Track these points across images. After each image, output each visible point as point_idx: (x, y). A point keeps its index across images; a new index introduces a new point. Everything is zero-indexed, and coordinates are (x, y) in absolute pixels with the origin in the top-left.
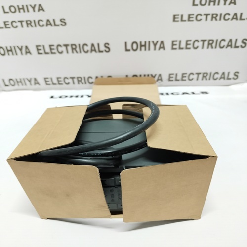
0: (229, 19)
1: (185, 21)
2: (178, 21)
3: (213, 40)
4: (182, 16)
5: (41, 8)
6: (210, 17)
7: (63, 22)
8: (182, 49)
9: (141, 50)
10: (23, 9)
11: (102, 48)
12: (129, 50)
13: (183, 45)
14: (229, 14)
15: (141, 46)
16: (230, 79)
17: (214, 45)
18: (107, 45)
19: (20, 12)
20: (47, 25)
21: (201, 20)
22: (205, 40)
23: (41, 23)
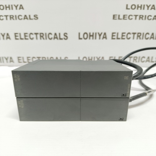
0: (151, 19)
1: (121, 19)
2: (116, 19)
3: (140, 33)
4: (119, 16)
5: (21, 7)
6: (138, 17)
7: (36, 17)
8: (119, 39)
9: (90, 39)
10: (9, 7)
11: (62, 36)
12: (81, 39)
13: (120, 36)
14: (151, 16)
15: (90, 36)
16: (153, 62)
17: (141, 37)
18: (66, 35)
19: (6, 9)
20: (24, 18)
21: (132, 19)
22: (135, 33)
23: (20, 17)
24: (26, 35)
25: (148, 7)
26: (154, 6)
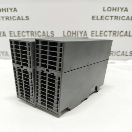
0: (124, 19)
1: (99, 19)
2: (95, 20)
3: (116, 31)
4: (97, 17)
6: (113, 18)
7: (27, 18)
8: (98, 36)
9: (73, 36)
10: (5, 10)
11: (50, 34)
13: (98, 34)
14: (124, 17)
15: (73, 34)
16: (127, 56)
17: (117, 34)
18: (52, 33)
19: (3, 11)
20: (18, 19)
21: (108, 19)
22: (111, 31)
23: (14, 18)
24: (19, 33)
25: (122, 9)
26: (126, 8)
